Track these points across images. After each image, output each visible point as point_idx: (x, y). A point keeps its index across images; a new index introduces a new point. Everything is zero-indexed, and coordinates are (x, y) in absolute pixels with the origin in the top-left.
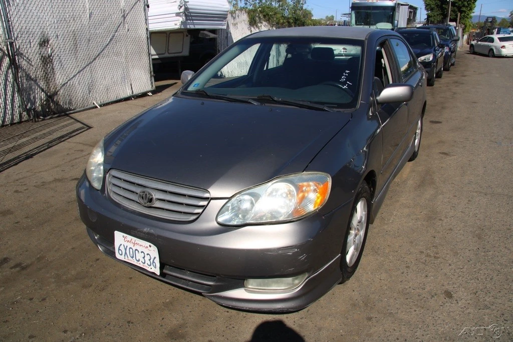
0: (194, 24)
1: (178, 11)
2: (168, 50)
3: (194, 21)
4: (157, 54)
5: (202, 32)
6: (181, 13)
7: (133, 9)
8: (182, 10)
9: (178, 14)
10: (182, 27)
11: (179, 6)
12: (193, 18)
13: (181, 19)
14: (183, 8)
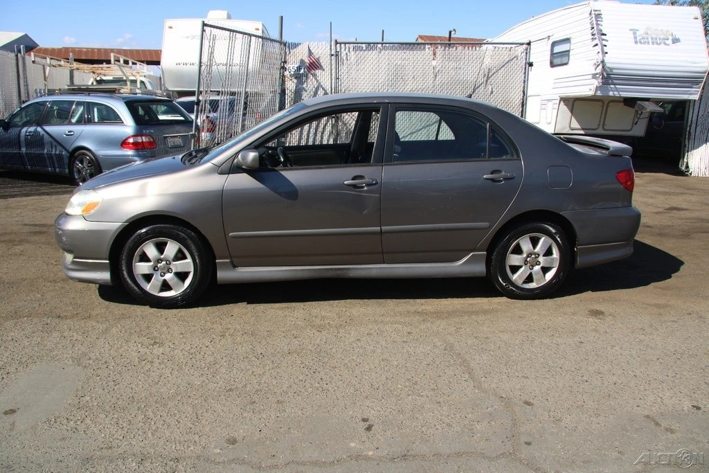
0: (617, 90)
1: (594, 72)
2: (604, 125)
3: (617, 86)
4: (583, 129)
5: (638, 102)
6: (597, 74)
7: (503, 69)
8: (599, 69)
9: (594, 76)
10: (599, 93)
11: (595, 64)
12: (615, 81)
13: (596, 83)
14: (601, 67)
